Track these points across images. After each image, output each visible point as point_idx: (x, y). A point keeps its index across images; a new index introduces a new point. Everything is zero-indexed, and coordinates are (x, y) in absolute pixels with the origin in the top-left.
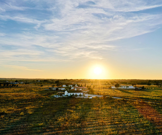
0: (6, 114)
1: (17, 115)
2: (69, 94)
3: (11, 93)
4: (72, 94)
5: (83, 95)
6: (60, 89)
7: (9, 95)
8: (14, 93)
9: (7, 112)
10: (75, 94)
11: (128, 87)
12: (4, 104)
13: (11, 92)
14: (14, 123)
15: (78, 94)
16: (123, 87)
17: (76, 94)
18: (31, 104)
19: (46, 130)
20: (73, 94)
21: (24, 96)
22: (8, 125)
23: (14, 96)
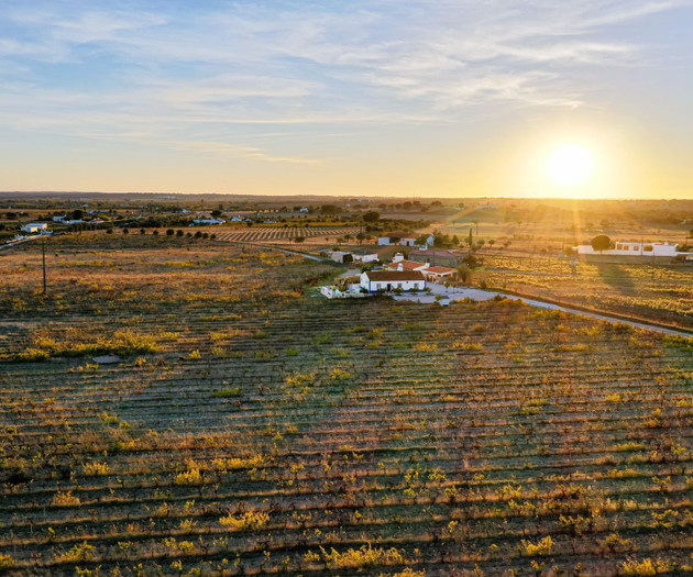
0: (153, 353)
1: (181, 359)
2: (374, 286)
3: (184, 274)
4: (384, 285)
5: (425, 290)
6: (358, 258)
7: (173, 283)
8: (193, 274)
9: (157, 348)
10: (395, 284)
11: (650, 249)
12: (153, 317)
13: (184, 268)
14: (169, 383)
15: (407, 285)
16: (631, 248)
17: (400, 285)
18: (234, 319)
19: (242, 408)
20: (389, 286)
21: (223, 288)
22: (151, 387)
23: (190, 287)
